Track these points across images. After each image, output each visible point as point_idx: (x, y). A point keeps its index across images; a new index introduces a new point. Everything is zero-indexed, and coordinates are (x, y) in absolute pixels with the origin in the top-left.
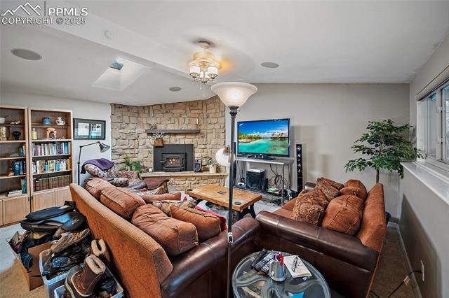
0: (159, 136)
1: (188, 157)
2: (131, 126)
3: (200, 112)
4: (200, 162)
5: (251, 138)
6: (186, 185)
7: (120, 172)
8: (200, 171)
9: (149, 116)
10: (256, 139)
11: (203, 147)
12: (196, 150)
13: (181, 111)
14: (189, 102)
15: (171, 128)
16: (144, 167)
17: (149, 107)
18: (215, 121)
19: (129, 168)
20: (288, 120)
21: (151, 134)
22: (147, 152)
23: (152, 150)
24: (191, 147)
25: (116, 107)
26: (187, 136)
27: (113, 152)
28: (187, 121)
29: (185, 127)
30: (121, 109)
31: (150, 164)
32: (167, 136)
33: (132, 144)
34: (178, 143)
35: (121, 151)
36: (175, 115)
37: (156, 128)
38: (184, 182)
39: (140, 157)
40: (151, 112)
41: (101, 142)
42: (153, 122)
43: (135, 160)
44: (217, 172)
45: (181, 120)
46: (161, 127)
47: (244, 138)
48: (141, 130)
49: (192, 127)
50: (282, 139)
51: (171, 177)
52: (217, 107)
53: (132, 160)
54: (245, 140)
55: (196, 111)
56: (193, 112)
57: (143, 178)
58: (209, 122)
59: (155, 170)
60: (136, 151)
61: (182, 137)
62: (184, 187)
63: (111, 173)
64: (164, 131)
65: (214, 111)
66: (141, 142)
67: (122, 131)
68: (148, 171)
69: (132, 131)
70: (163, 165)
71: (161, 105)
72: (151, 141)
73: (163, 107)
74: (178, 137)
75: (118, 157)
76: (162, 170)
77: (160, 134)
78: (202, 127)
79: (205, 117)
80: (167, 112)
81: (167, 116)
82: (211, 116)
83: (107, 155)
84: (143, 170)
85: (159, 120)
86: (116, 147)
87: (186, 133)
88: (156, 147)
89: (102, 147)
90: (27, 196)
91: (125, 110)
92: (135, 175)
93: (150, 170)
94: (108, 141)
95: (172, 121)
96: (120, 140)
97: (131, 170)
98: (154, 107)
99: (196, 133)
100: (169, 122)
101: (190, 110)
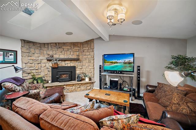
0: (56, 62)
1: (72, 73)
2: (36, 55)
3: (79, 48)
4: (80, 76)
5: (112, 63)
6: (73, 89)
7: (30, 85)
8: (81, 81)
9: (48, 49)
10: (115, 63)
11: (81, 67)
12: (77, 69)
13: (69, 47)
14: (73, 43)
15: (62, 57)
16: (45, 80)
17: (48, 44)
18: (88, 54)
19: (35, 82)
20: (133, 54)
21: (50, 60)
22: (47, 71)
23: (50, 70)
24: (74, 68)
25: (25, 42)
26: (72, 62)
27: (24, 72)
28: (72, 53)
29: (71, 57)
30: (29, 44)
31: (49, 78)
32: (61, 62)
33: (37, 66)
34: (66, 65)
35: (30, 71)
36: (65, 50)
37: (53, 56)
38: (72, 87)
39: (42, 75)
40: (50, 47)
41: (15, 65)
42: (51, 53)
43: (40, 76)
44: (90, 81)
45: (68, 53)
46: (56, 56)
47: (108, 63)
48: (43, 58)
49: (74, 57)
50: (130, 63)
51: (64, 85)
52: (89, 46)
53: (37, 77)
54: (109, 64)
55: (77, 48)
56: (75, 48)
57: (46, 87)
58: (84, 54)
59: (53, 81)
60: (40, 71)
61: (69, 62)
62: (72, 90)
63: (24, 87)
64: (58, 58)
65: (87, 48)
66: (43, 65)
67: (30, 58)
68: (48, 82)
69: (37, 58)
70: (58, 78)
71: (56, 43)
72: (50, 64)
73: (58, 45)
74: (67, 62)
75: (27, 75)
76: (57, 81)
77: (56, 60)
78: (80, 57)
79: (82, 51)
80: (60, 48)
81: (60, 50)
82: (85, 51)
83: (19, 75)
84: (44, 82)
85: (54, 52)
86: (26, 69)
87: (71, 60)
88: (53, 68)
89: (16, 69)
91: (31, 45)
92: (41, 86)
93: (50, 82)
94: (19, 65)
95: (63, 52)
96: (29, 64)
97: (37, 83)
98: (52, 44)
99: (77, 60)
100: (61, 54)
101: (74, 47)
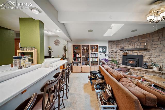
0: (125, 51)
1: (139, 61)
2: (114, 48)
3: (147, 39)
4: (147, 64)
6: (138, 73)
7: (111, 63)
8: (147, 68)
9: (121, 44)
11: (149, 56)
12: (144, 58)
13: (136, 40)
14: (141, 35)
15: (130, 48)
16: (119, 63)
17: (121, 40)
19: (113, 62)
21: (122, 51)
22: (120, 57)
23: (122, 57)
24: (142, 56)
25: (110, 42)
26: (139, 51)
27: (109, 57)
28: (139, 44)
29: (138, 47)
30: (111, 42)
31: (121, 62)
32: (129, 51)
33: (115, 54)
34: (134, 54)
35: (111, 56)
36: (133, 42)
37: (124, 48)
38: (137, 72)
39: (117, 59)
40: (122, 42)
41: (105, 53)
42: (122, 46)
43: (115, 60)
44: (159, 70)
45: (136, 44)
48: (118, 49)
49: (142, 47)
51: (131, 68)
52: (160, 35)
53: (114, 60)
55: (145, 39)
56: (143, 40)
57: (119, 67)
58: (154, 44)
59: (123, 65)
60: (116, 57)
61: (136, 52)
62: (137, 74)
63: (108, 63)
64: (127, 49)
65: (158, 38)
66: (118, 53)
67: (111, 50)
68: (120, 64)
69: (115, 50)
70: (126, 63)
71: (126, 39)
72: (122, 53)
73: (127, 40)
74: (134, 52)
76: (126, 65)
77: (126, 50)
78: (149, 47)
79: (151, 41)
80: (129, 41)
81: (129, 43)
82: (155, 40)
83: (107, 58)
84: (118, 64)
85: (125, 45)
86: (110, 55)
87: (138, 50)
88: (124, 56)
89: (106, 55)
90: (89, 66)
92: (116, 65)
93: (121, 64)
94: (107, 53)
95: (131, 45)
96: (111, 53)
97: (114, 63)
98: (123, 40)
99: (145, 50)
100: (130, 45)
101: (141, 39)
